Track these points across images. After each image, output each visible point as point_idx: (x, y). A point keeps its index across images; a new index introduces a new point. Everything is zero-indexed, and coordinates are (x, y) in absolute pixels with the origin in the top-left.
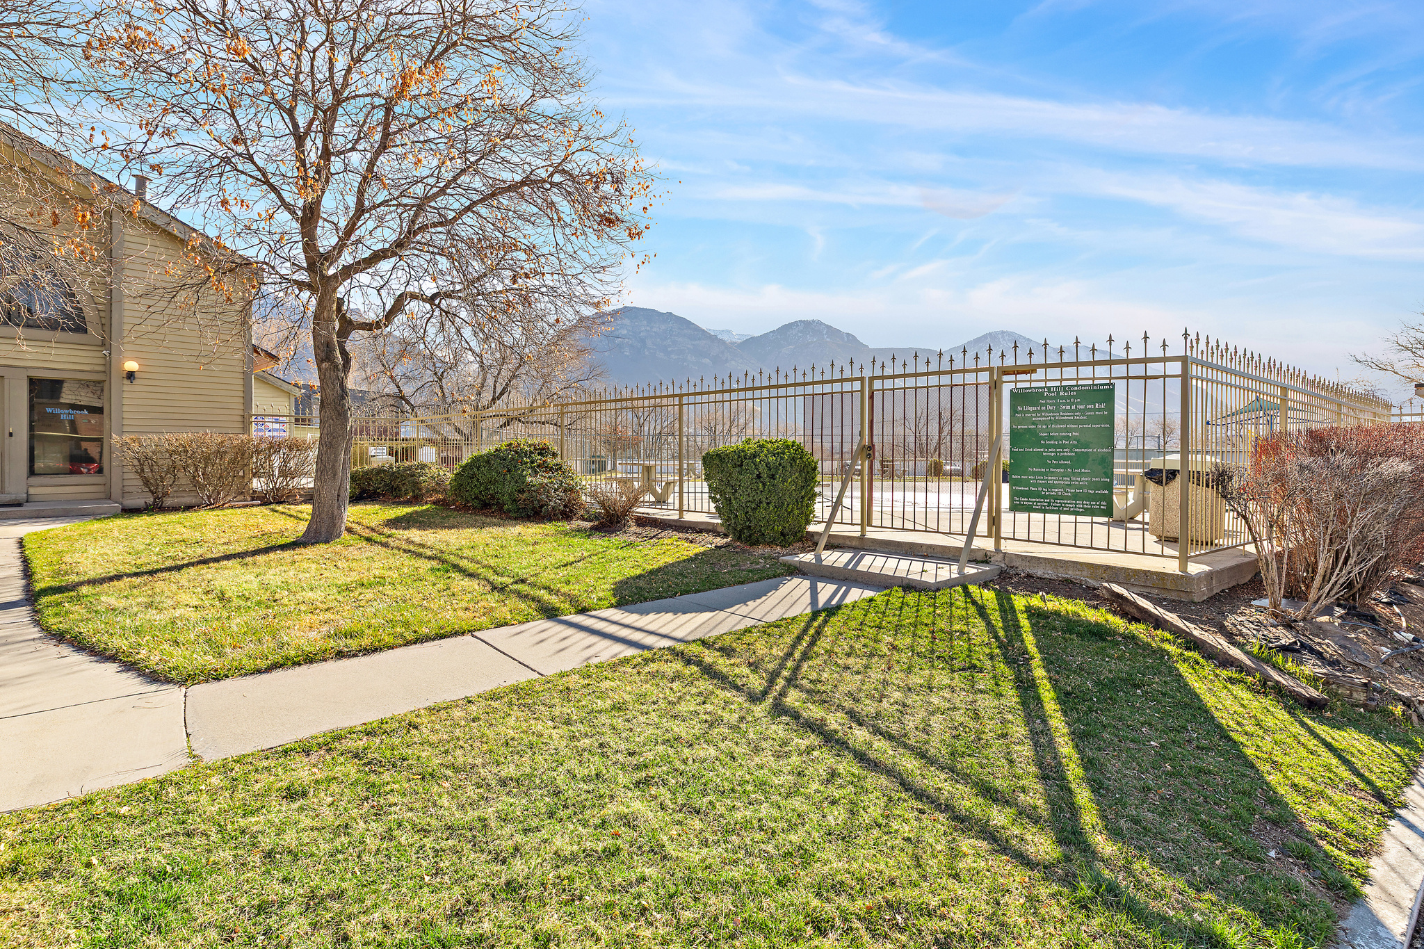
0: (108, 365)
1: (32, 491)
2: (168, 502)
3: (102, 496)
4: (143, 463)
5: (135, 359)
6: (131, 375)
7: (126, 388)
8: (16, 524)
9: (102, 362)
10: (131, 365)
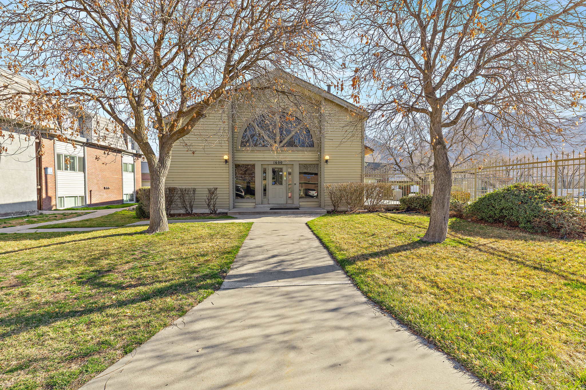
0: (320, 157)
1: (300, 204)
2: (339, 209)
3: (318, 206)
4: (331, 193)
5: (328, 155)
6: (327, 161)
7: (325, 166)
8: (301, 217)
9: (317, 157)
10: (327, 157)
